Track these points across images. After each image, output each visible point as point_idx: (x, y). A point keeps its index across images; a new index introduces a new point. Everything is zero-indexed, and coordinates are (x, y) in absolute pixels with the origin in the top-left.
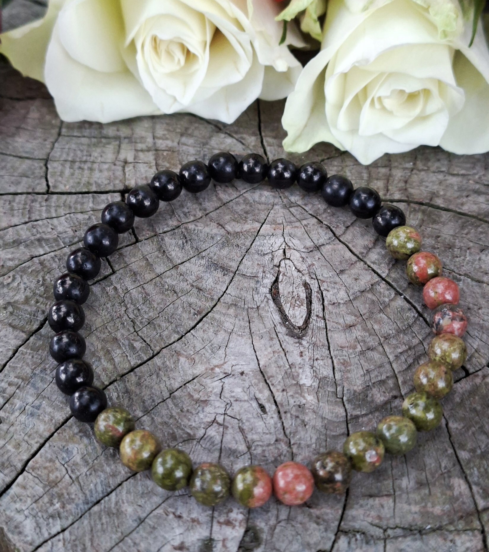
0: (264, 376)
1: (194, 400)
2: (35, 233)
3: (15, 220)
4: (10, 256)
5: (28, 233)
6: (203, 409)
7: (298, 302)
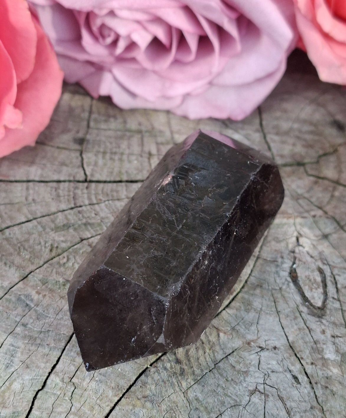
0: (293, 351)
1: (235, 371)
2: (81, 218)
3: (63, 206)
4: (62, 239)
5: (75, 217)
6: (245, 378)
7: (315, 285)
